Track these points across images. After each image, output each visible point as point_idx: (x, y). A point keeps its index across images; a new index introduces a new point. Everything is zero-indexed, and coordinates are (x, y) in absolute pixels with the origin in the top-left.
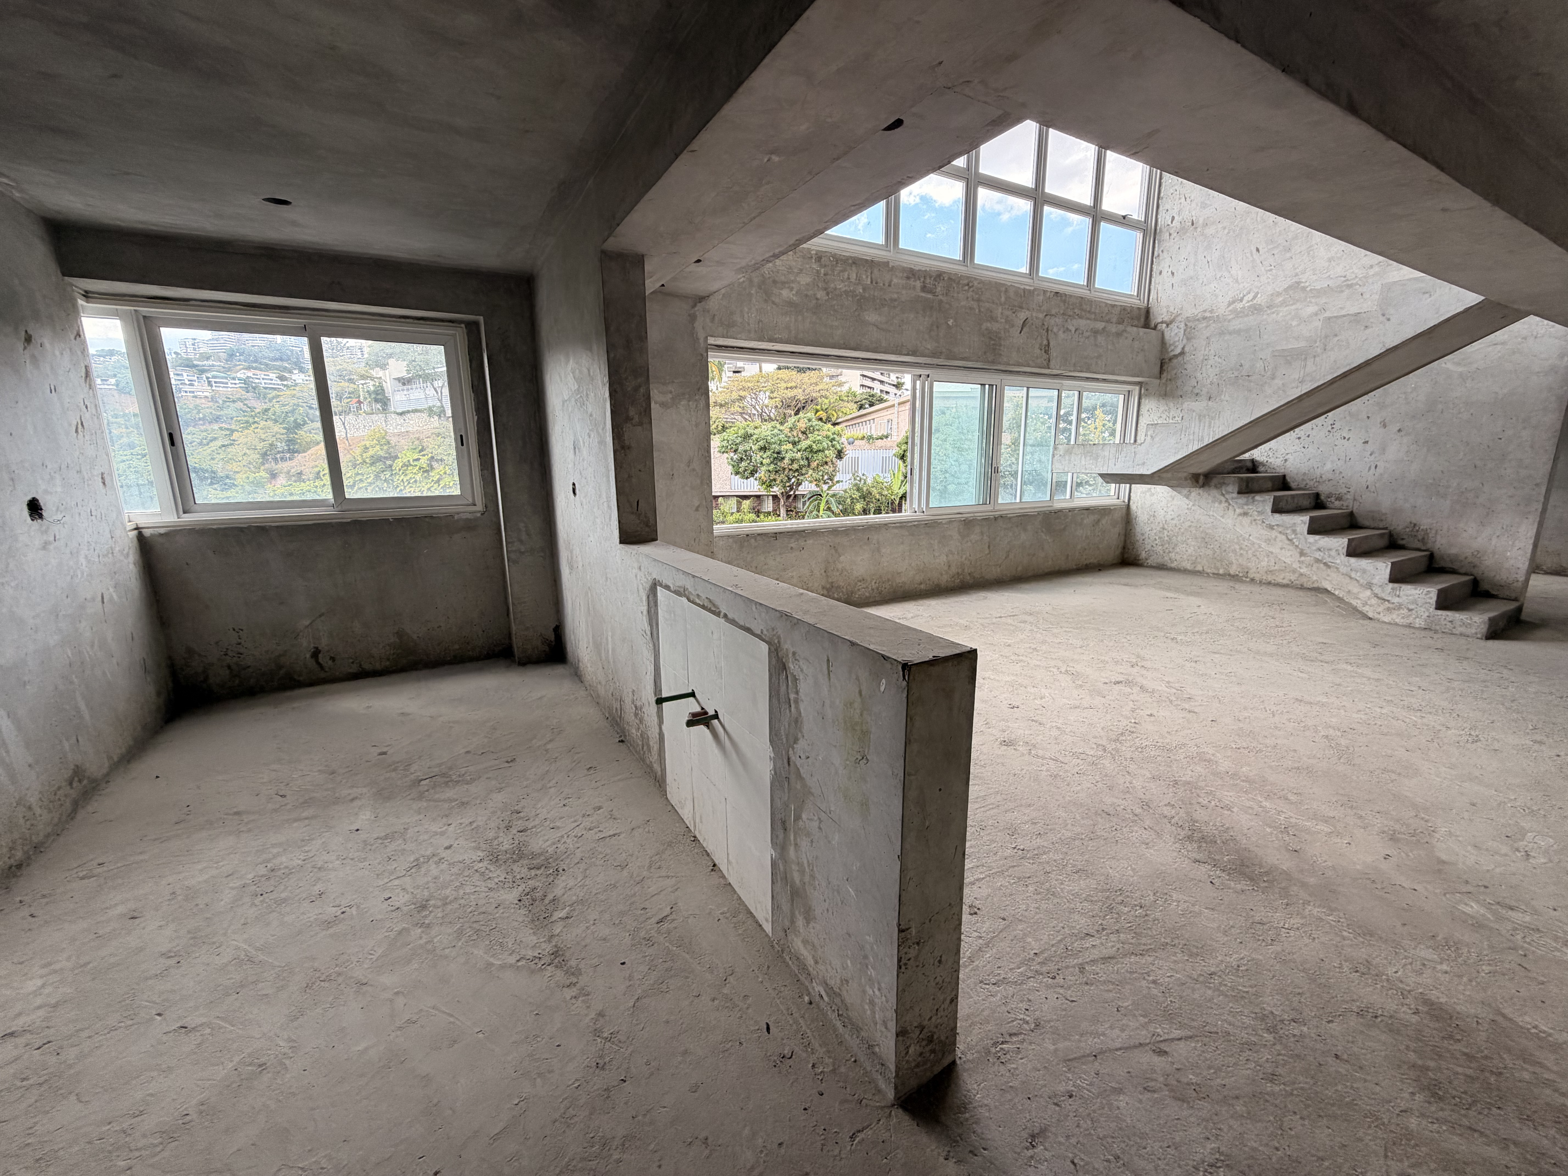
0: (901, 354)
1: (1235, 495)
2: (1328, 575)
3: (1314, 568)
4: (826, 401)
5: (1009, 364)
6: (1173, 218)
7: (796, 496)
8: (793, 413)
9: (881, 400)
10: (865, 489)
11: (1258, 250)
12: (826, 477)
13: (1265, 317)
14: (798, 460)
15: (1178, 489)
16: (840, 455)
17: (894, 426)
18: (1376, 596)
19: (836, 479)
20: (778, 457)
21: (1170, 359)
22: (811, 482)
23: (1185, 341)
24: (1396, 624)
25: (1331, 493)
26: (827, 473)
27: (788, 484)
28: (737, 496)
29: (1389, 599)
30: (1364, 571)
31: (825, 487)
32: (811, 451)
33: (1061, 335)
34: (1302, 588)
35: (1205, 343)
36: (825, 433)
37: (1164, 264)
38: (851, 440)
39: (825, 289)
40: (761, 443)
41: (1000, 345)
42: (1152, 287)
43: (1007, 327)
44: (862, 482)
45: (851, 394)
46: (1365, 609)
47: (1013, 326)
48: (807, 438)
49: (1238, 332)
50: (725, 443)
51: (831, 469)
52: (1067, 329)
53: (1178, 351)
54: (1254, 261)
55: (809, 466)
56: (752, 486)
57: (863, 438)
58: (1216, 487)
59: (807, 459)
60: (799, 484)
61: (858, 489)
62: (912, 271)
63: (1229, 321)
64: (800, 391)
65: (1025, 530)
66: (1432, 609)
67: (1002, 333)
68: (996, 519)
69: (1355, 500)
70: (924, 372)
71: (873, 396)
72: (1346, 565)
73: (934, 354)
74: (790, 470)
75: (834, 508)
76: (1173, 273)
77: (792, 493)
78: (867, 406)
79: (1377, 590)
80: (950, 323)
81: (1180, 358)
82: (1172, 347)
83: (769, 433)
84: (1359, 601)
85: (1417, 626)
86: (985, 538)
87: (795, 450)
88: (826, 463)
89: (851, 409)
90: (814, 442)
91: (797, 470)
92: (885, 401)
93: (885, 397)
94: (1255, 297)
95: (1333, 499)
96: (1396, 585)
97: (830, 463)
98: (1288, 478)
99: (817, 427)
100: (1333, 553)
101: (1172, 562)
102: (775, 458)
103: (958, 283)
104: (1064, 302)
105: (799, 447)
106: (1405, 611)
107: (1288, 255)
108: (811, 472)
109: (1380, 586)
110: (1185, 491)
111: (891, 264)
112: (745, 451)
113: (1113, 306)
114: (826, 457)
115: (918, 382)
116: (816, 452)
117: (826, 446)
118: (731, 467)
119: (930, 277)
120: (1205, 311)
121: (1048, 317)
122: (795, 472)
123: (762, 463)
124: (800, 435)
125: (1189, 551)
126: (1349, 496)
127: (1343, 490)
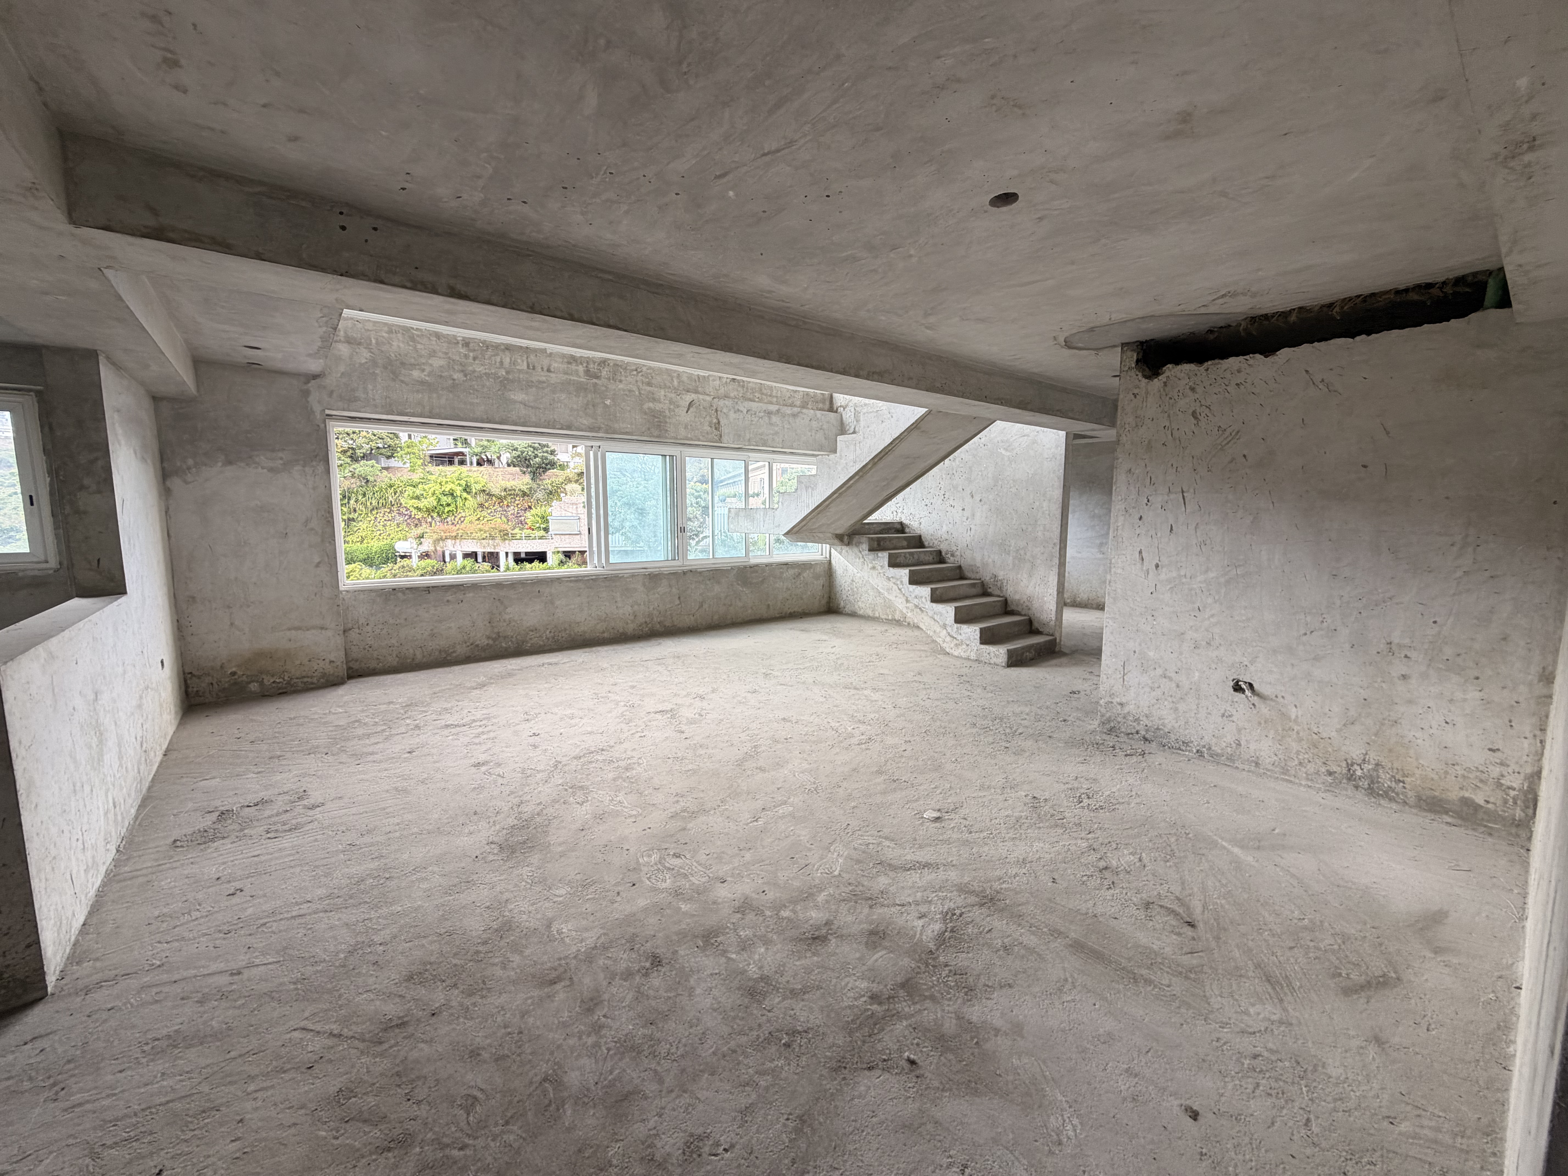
1: (867, 552)
2: (923, 618)
3: (915, 612)
5: (677, 439)
18: (949, 634)
24: (961, 657)
25: (947, 550)
29: (956, 636)
30: (941, 615)
33: (732, 415)
41: (666, 422)
43: (671, 407)
46: (944, 646)
47: (678, 406)
52: (739, 410)
53: (851, 430)
62: (576, 357)
65: (719, 583)
66: (978, 644)
67: (667, 412)
68: (684, 573)
70: (595, 444)
72: (931, 610)
73: (591, 429)
79: (949, 630)
80: (608, 402)
82: (848, 428)
84: (941, 639)
85: (972, 658)
86: (674, 590)
95: (949, 555)
96: (958, 626)
98: (922, 538)
100: (924, 600)
101: (860, 610)
103: (625, 369)
106: (965, 646)
109: (950, 627)
113: (796, 391)
115: (591, 453)
119: (595, 363)
121: (716, 400)
126: (958, 553)
127: (954, 548)
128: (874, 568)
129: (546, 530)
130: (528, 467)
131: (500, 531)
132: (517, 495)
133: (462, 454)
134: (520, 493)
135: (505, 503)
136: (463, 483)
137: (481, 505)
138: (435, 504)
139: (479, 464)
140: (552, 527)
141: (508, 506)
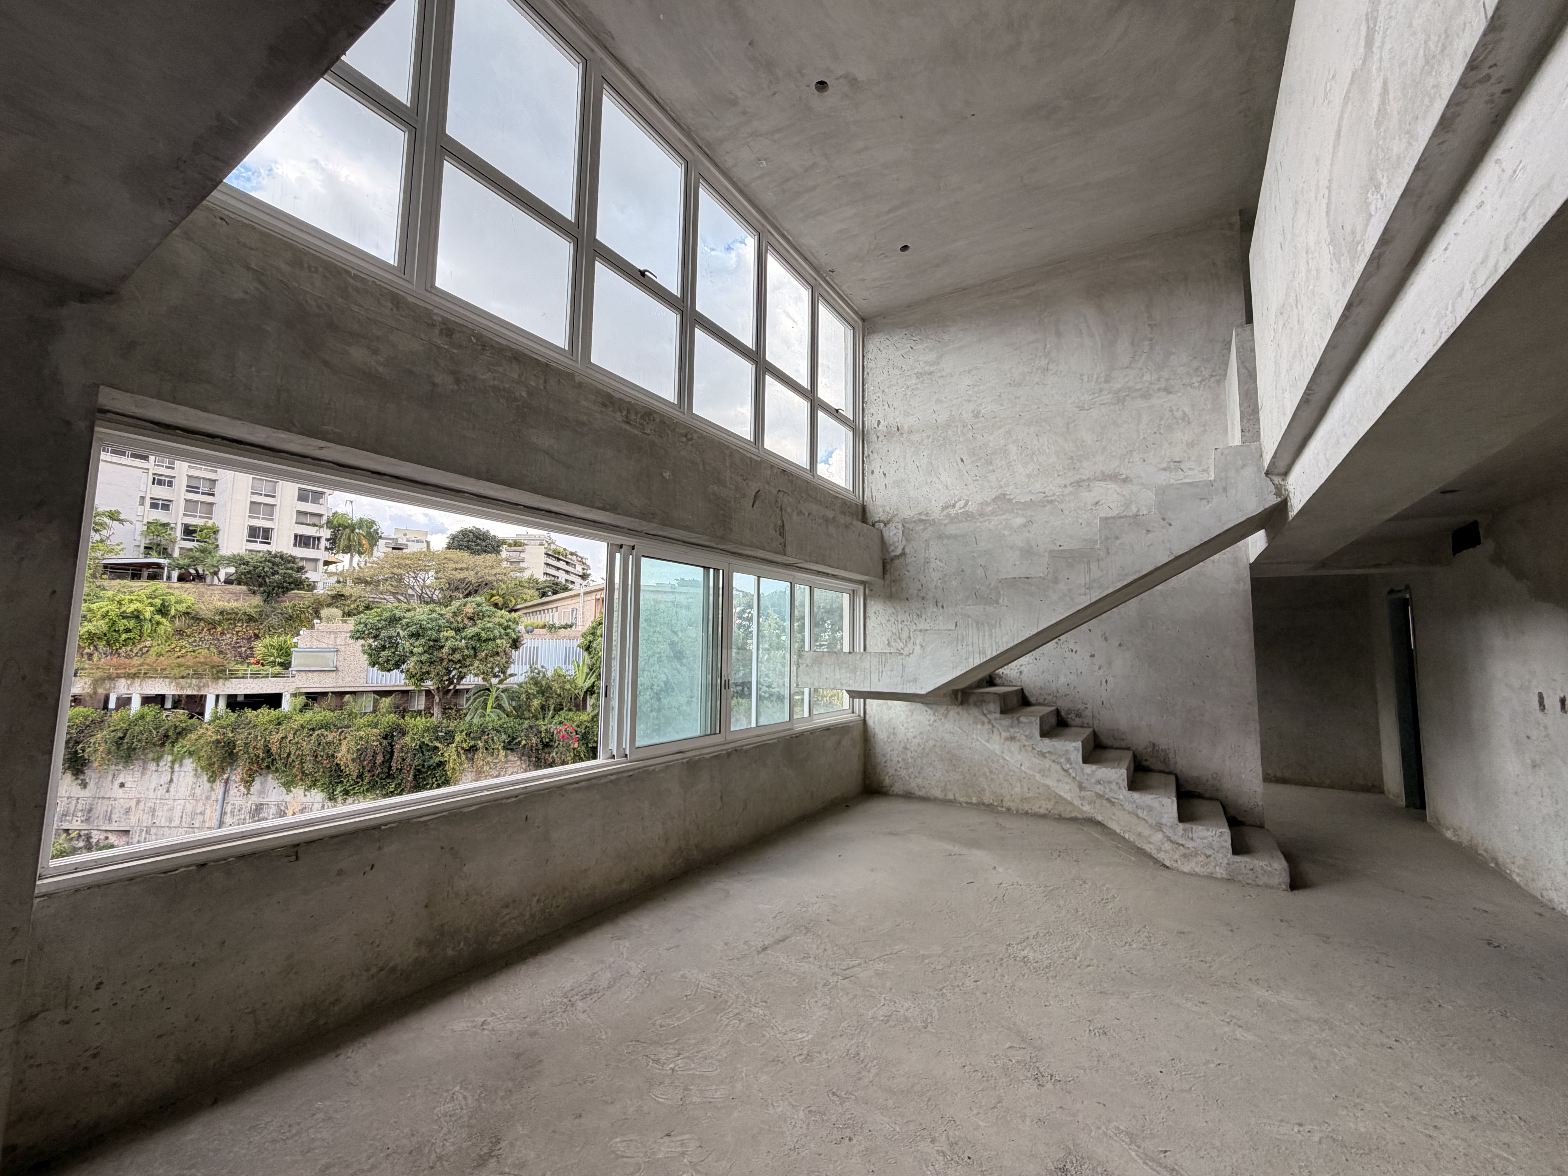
0: (592, 506)
1: (998, 715)
2: (1114, 814)
3: (1097, 805)
4: (504, 586)
5: (741, 544)
6: (879, 422)
7: (457, 691)
8: (461, 596)
9: (566, 589)
10: (544, 683)
11: (962, 460)
12: (497, 669)
13: (978, 524)
14: (461, 649)
15: (934, 706)
16: (516, 644)
17: (580, 616)
18: (1169, 839)
19: (509, 672)
20: (435, 645)
21: (892, 560)
22: (476, 675)
23: (904, 542)
24: (1197, 875)
25: (1069, 709)
26: (498, 665)
27: (445, 678)
28: (375, 692)
29: (1183, 842)
30: (1150, 809)
31: (495, 681)
32: (479, 640)
33: (795, 517)
34: (1060, 819)
35: (924, 546)
36: (497, 620)
37: (875, 464)
38: (530, 628)
39: (453, 373)
40: (413, 629)
41: (731, 518)
42: (866, 486)
43: (738, 496)
44: (541, 674)
45: (532, 581)
46: (1161, 856)
47: (744, 496)
48: (475, 625)
49: (955, 537)
50: (361, 627)
51: (504, 661)
52: (801, 512)
53: (899, 552)
54: (960, 470)
55: (475, 656)
56: (396, 680)
57: (544, 627)
58: (975, 705)
59: (474, 648)
60: (461, 678)
61: (536, 683)
62: (610, 397)
63: (945, 525)
64: (472, 573)
65: (765, 765)
66: (1230, 855)
67: (733, 503)
68: (729, 754)
69: (1093, 717)
70: (628, 541)
71: (557, 584)
72: (1130, 802)
73: (644, 516)
74: (450, 661)
75: (506, 705)
76: (885, 474)
77: (451, 687)
78: (550, 593)
79: (1169, 833)
80: (667, 475)
81: (902, 560)
82: (892, 548)
83: (424, 617)
84: (1152, 846)
85: (1219, 876)
86: (716, 785)
87: (458, 637)
88: (498, 654)
89: (531, 595)
90: (483, 630)
91: (459, 661)
92: (570, 590)
93: (571, 586)
94: (966, 504)
95: (1073, 716)
96: (1188, 825)
97: (502, 654)
98: (1026, 692)
99: (488, 613)
100: (1114, 786)
101: (920, 790)
102: (430, 647)
103: (673, 430)
104: (792, 482)
105: (463, 634)
106: (1202, 858)
107: (991, 468)
108: (477, 663)
109: (1171, 827)
110: (942, 710)
111: (577, 379)
112: (390, 637)
113: (836, 498)
114: (497, 646)
115: (618, 556)
116: (485, 641)
117: (498, 634)
118: (366, 656)
119: (637, 413)
120: (920, 514)
121: (781, 494)
122: (456, 663)
123: (412, 652)
124: (466, 621)
125: (938, 775)
126: (1088, 713)
127: (1081, 706)
128: (1012, 738)
129: (286, 665)
130: (260, 586)
131: (213, 667)
132: (239, 620)
133: (159, 566)
134: (245, 618)
135: (219, 629)
136: (158, 602)
137: (180, 632)
138: (105, 629)
139: (181, 579)
140: (296, 661)
141: (222, 633)
